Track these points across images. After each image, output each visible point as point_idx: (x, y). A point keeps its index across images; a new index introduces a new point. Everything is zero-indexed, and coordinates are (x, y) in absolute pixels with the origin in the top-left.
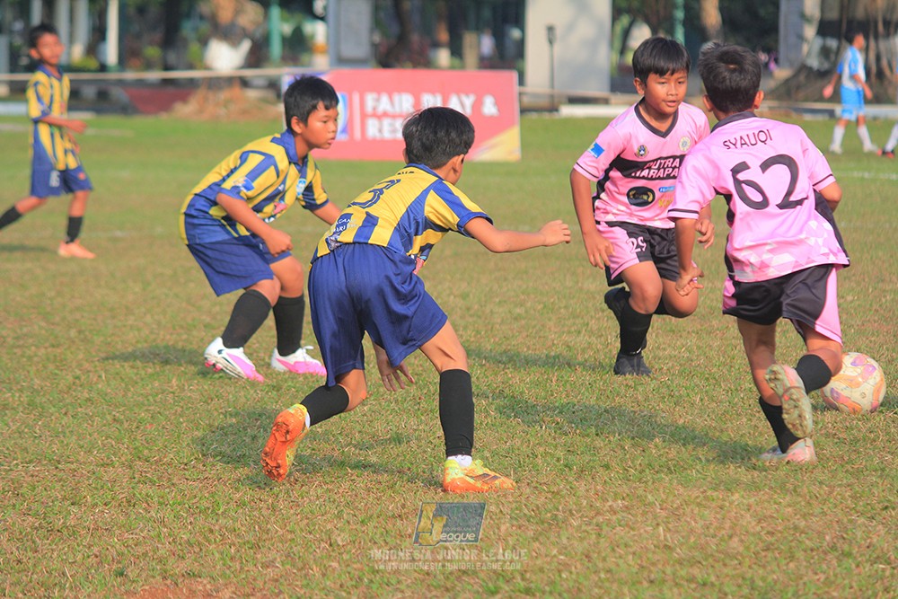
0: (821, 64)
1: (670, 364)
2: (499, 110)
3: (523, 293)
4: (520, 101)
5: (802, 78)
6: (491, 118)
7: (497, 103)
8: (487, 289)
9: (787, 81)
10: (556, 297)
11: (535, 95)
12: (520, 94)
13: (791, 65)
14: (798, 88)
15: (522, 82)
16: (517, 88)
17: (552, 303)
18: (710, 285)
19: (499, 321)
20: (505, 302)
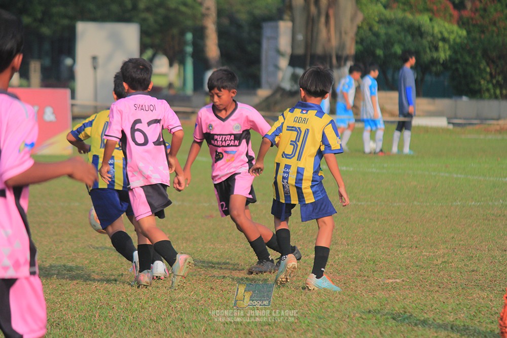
0: (292, 86)
1: (183, 304)
2: (56, 118)
3: (74, 252)
4: (72, 111)
5: (278, 96)
6: (51, 122)
7: (54, 113)
8: (47, 249)
9: (267, 98)
10: (99, 255)
11: (84, 107)
12: (73, 105)
13: (270, 87)
14: (276, 103)
15: (73, 96)
16: (70, 102)
17: (96, 259)
18: (212, 246)
19: (56, 272)
20: (61, 258)
